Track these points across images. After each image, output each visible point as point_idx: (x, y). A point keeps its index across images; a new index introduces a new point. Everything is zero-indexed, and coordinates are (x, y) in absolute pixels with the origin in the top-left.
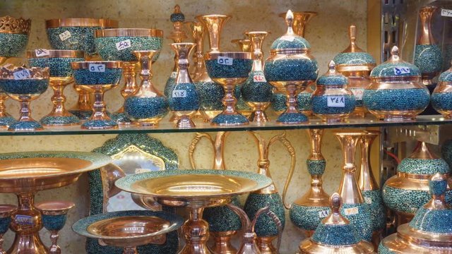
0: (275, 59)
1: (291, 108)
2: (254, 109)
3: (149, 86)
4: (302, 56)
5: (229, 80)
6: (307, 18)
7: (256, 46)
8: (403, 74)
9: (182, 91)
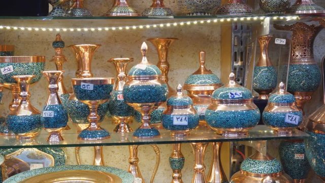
0: (131, 85)
1: (145, 125)
2: (119, 122)
3: (27, 106)
4: (154, 82)
5: (93, 102)
6: (169, 44)
7: (120, 70)
8: (236, 98)
9: (51, 112)
